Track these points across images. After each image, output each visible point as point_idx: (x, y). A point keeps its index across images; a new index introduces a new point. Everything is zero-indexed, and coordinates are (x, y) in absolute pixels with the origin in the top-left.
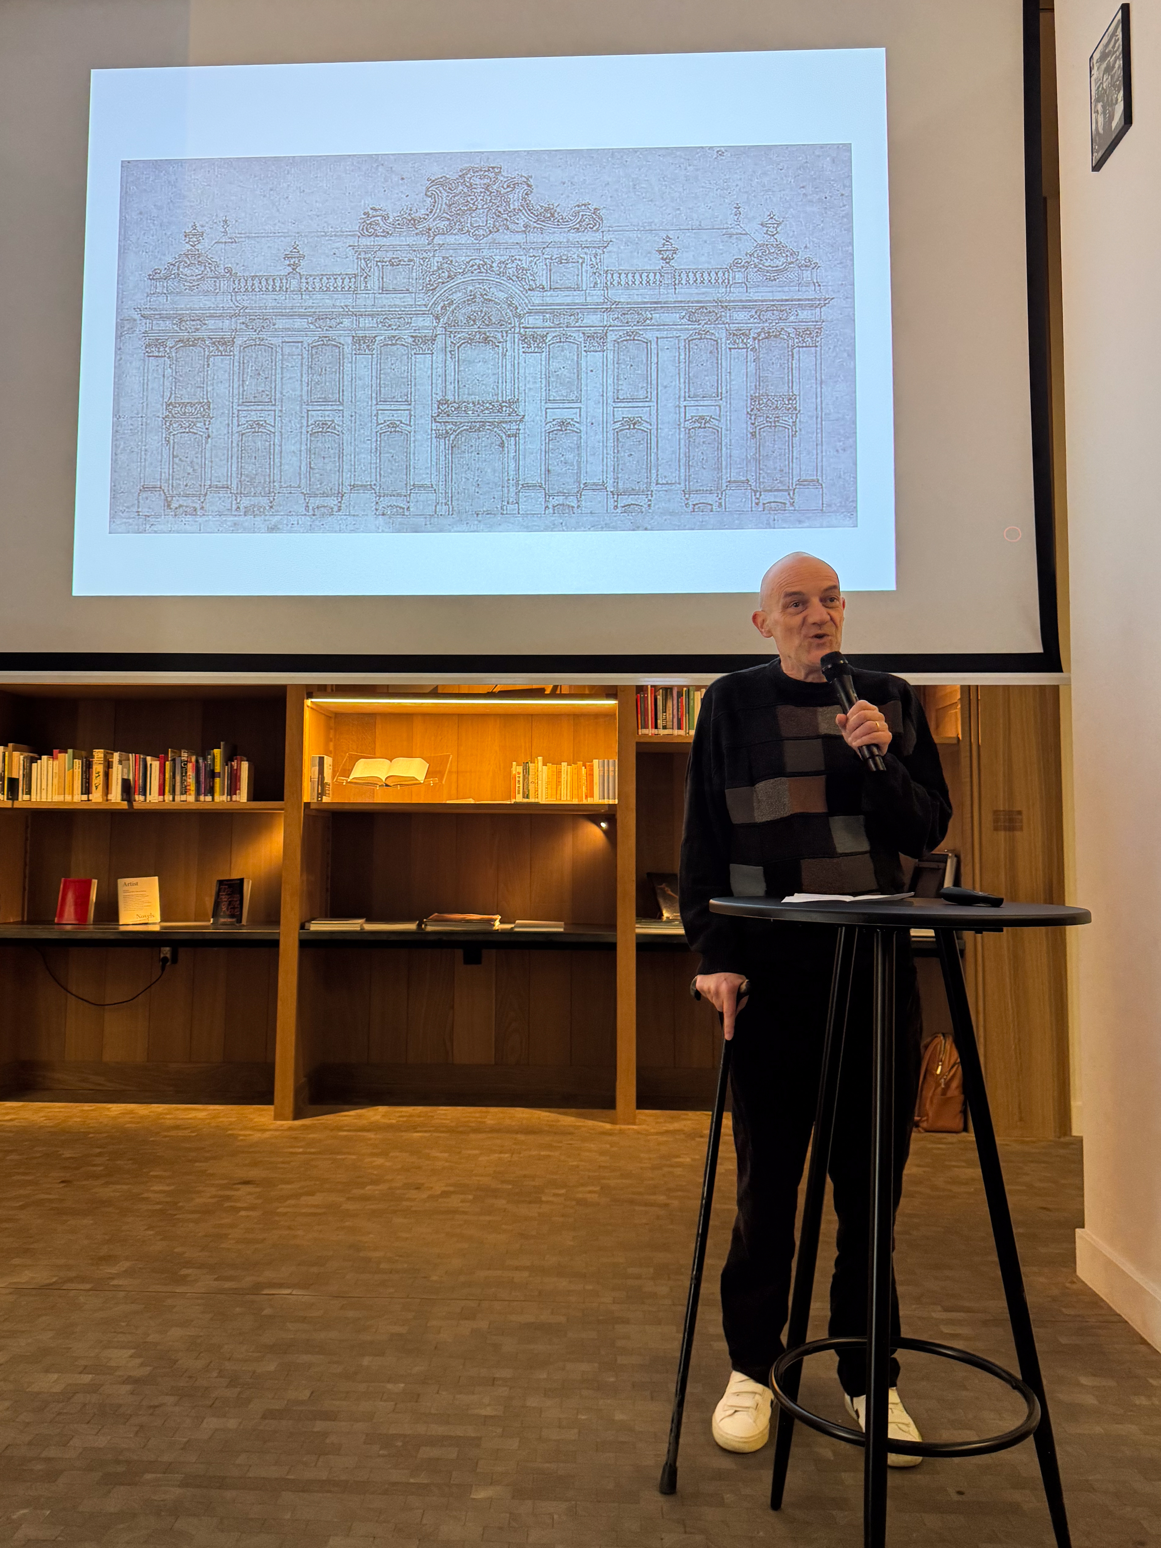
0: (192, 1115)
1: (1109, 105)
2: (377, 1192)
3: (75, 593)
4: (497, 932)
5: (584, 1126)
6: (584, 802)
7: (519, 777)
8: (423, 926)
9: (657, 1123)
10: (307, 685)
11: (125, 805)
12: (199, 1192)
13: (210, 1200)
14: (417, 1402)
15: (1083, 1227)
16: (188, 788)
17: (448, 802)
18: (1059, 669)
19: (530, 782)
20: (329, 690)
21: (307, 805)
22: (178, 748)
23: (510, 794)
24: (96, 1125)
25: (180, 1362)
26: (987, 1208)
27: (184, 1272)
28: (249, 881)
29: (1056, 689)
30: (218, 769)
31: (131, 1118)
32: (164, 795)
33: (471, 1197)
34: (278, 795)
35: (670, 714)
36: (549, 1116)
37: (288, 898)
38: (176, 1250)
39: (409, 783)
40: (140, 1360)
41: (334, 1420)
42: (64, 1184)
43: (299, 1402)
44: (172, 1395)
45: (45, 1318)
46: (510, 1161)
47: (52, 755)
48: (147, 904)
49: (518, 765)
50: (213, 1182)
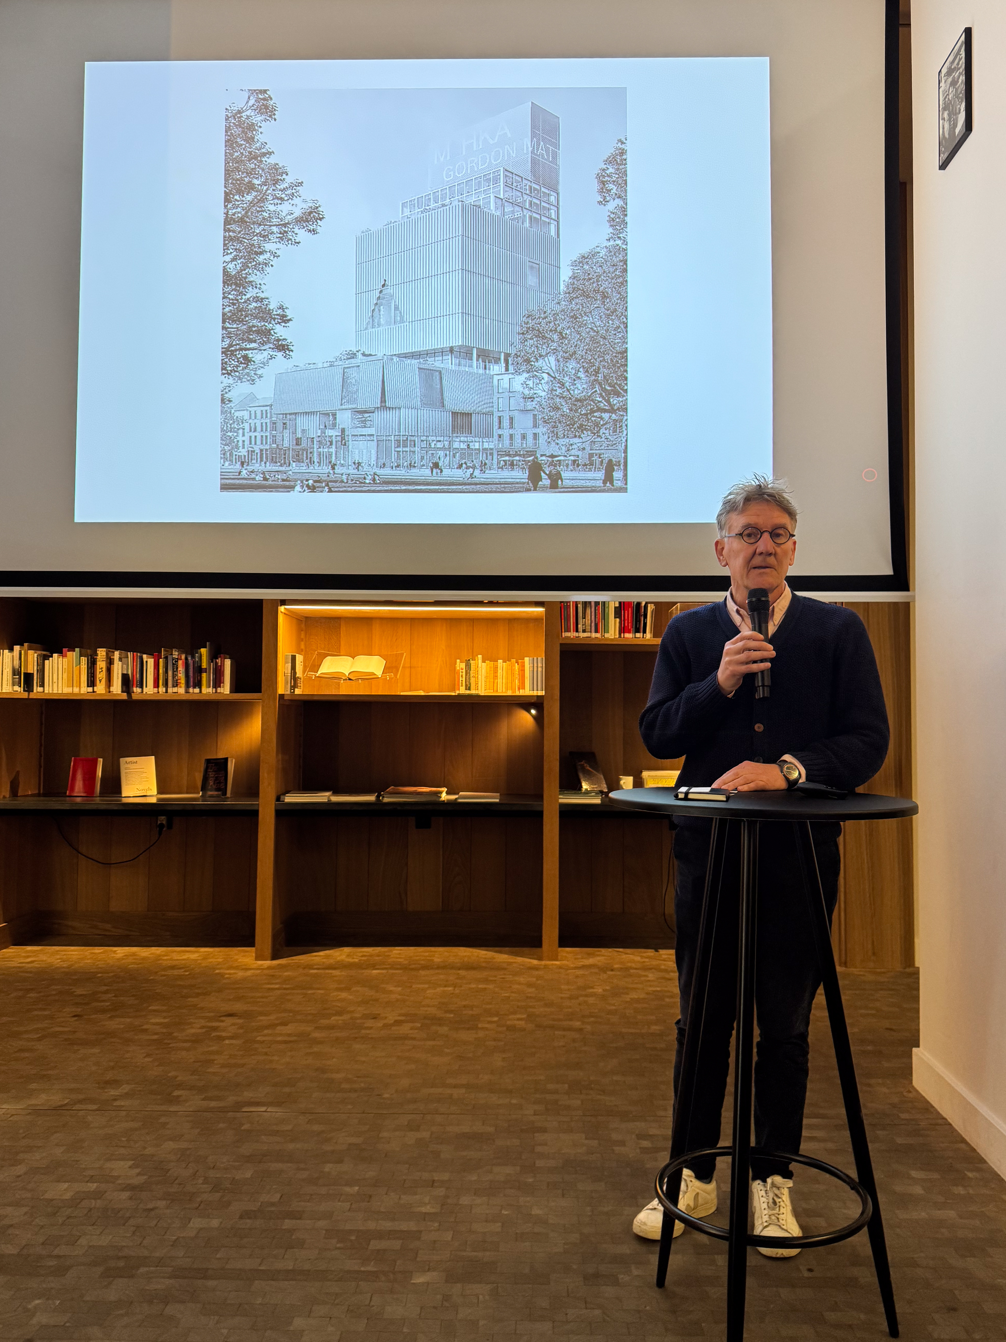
0: (186, 956)
1: (953, 115)
2: (340, 1022)
3: (77, 520)
4: (444, 803)
5: (515, 962)
6: (517, 693)
7: (462, 672)
8: (381, 798)
9: (575, 959)
10: (280, 597)
11: (124, 696)
12: (190, 1024)
13: (200, 1031)
14: (368, 1202)
15: (918, 1046)
16: (179, 681)
17: (402, 694)
18: (907, 589)
19: (471, 676)
21: (282, 696)
22: (170, 647)
23: (453, 687)
24: (104, 966)
25: (171, 1171)
27: (176, 1093)
28: (232, 760)
29: (906, 605)
30: (204, 665)
31: (134, 959)
32: (158, 687)
33: (419, 1025)
34: (256, 688)
35: (588, 620)
36: (486, 954)
37: (266, 775)
38: (169, 1075)
39: (369, 678)
40: (137, 1171)
41: (300, 1219)
42: (76, 1018)
43: (273, 1204)
44: (164, 1199)
45: (58, 1135)
46: (453, 994)
47: (62, 653)
48: (145, 780)
49: (461, 662)
50: (203, 1015)
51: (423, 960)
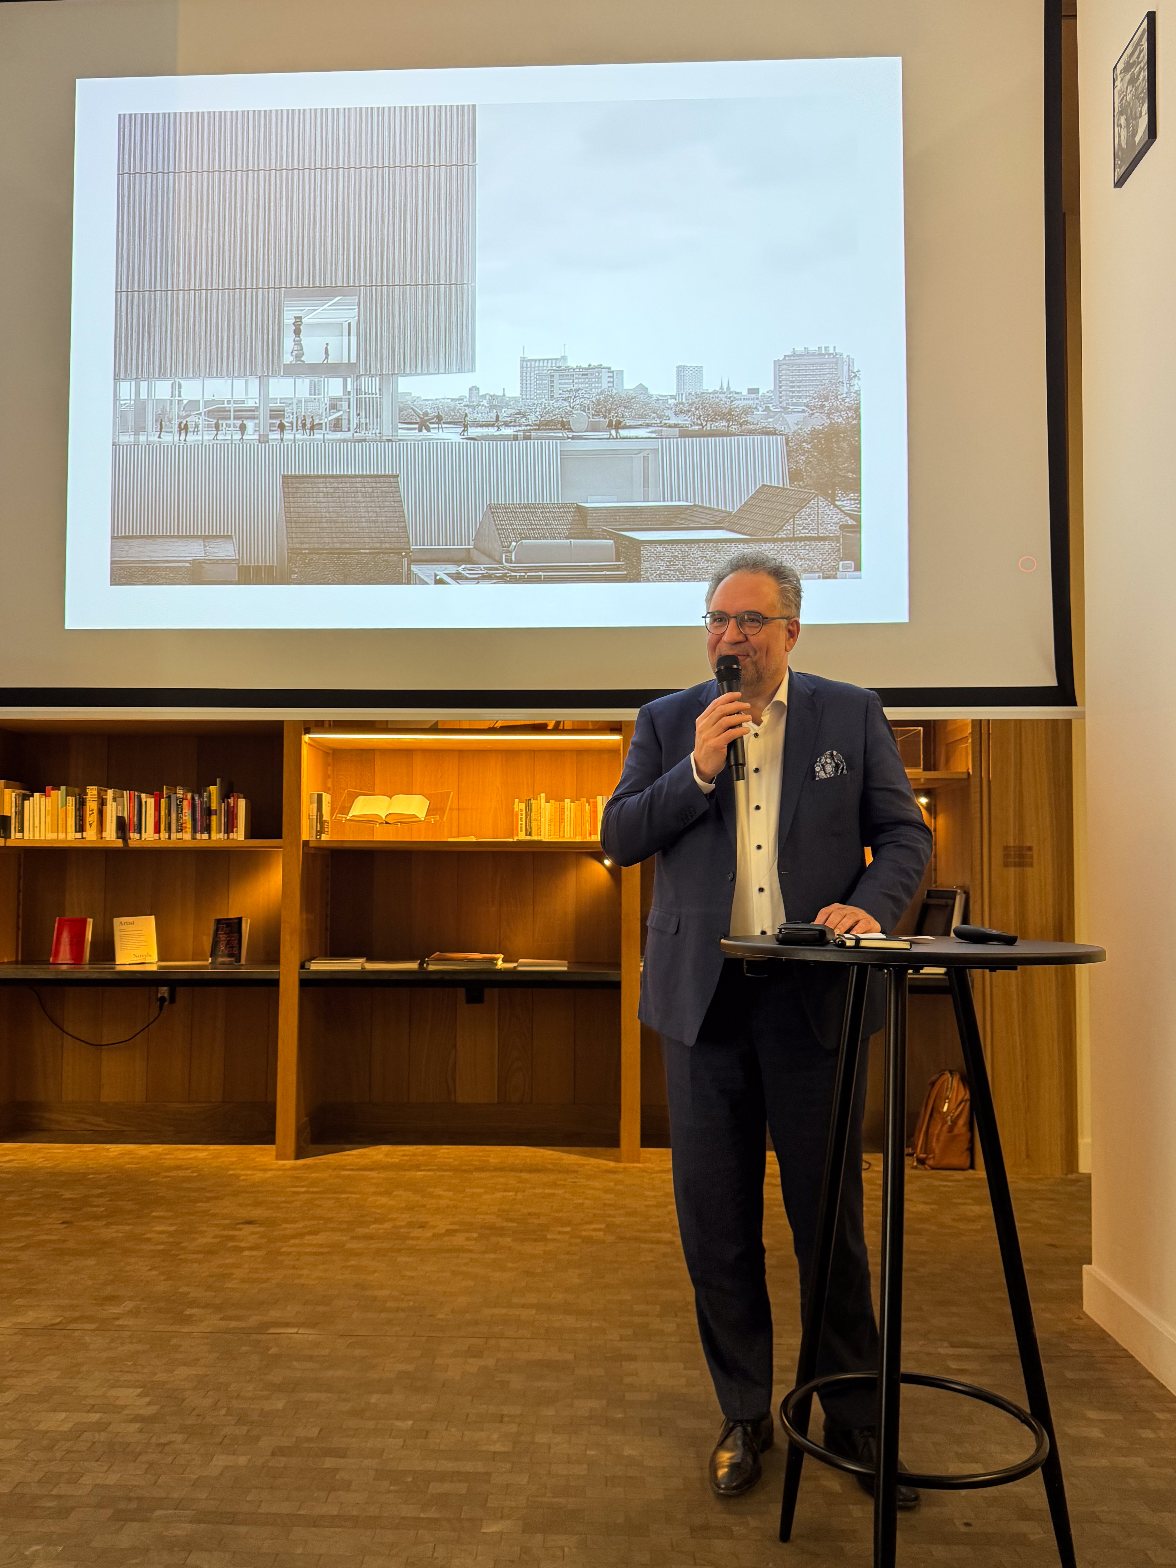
0: (193, 1155)
1: (1131, 119)
2: (381, 1231)
3: (67, 626)
4: (500, 972)
5: (588, 1164)
6: (588, 839)
7: (522, 814)
8: (425, 965)
9: (661, 1161)
10: (304, 721)
11: (120, 843)
12: (201, 1232)
13: (213, 1240)
14: (425, 1438)
15: (1090, 1263)
16: (184, 825)
17: (449, 840)
18: (1074, 704)
19: (532, 819)
20: (327, 725)
21: (306, 843)
22: (173, 785)
23: (512, 832)
24: (95, 1166)
25: (187, 1401)
26: (997, 1246)
27: (189, 1312)
28: (247, 920)
29: (1068, 723)
30: (214, 806)
31: (131, 1158)
32: (159, 833)
33: (475, 1235)
34: (276, 833)
36: (552, 1155)
37: (288, 937)
38: (180, 1290)
39: (409, 821)
40: (147, 1399)
41: (344, 1457)
42: (65, 1225)
43: (308, 1440)
44: (181, 1433)
45: (50, 1358)
46: (514, 1199)
47: (45, 792)
48: (143, 944)
49: (520, 802)
50: (216, 1222)
51: (476, 1161)
